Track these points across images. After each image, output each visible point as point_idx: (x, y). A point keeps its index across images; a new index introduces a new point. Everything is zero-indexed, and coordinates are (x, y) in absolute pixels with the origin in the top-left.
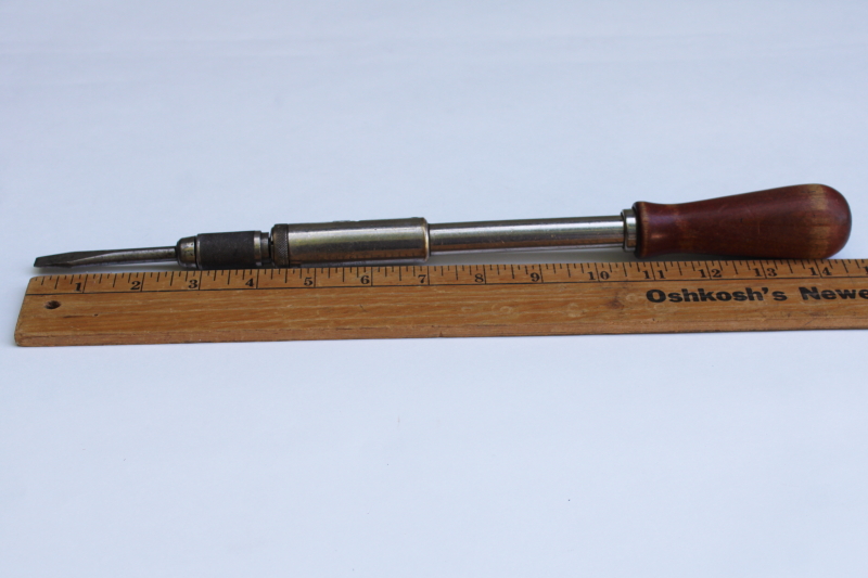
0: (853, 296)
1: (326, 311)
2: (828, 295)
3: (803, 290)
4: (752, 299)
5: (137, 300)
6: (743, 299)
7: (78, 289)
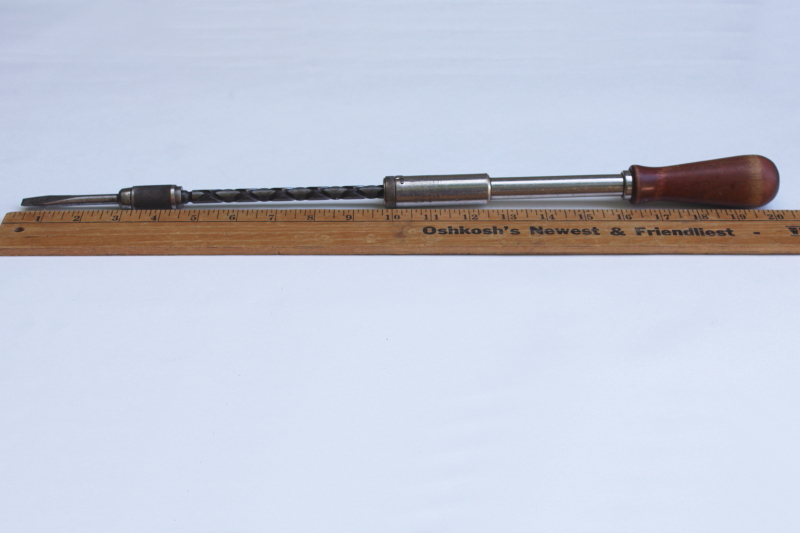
0: (566, 233)
1: (202, 236)
2: (549, 232)
3: (532, 229)
4: (495, 233)
5: (77, 227)
6: (490, 233)
7: (38, 219)
